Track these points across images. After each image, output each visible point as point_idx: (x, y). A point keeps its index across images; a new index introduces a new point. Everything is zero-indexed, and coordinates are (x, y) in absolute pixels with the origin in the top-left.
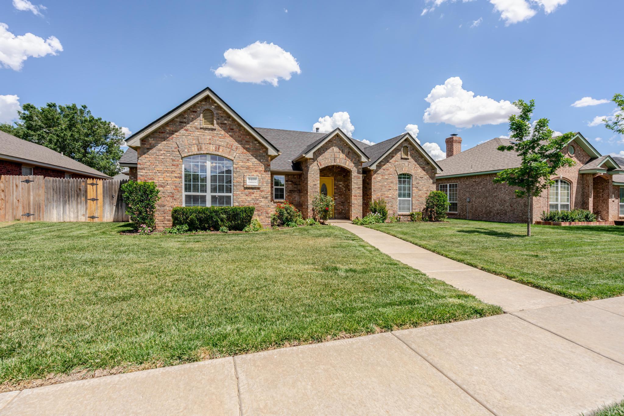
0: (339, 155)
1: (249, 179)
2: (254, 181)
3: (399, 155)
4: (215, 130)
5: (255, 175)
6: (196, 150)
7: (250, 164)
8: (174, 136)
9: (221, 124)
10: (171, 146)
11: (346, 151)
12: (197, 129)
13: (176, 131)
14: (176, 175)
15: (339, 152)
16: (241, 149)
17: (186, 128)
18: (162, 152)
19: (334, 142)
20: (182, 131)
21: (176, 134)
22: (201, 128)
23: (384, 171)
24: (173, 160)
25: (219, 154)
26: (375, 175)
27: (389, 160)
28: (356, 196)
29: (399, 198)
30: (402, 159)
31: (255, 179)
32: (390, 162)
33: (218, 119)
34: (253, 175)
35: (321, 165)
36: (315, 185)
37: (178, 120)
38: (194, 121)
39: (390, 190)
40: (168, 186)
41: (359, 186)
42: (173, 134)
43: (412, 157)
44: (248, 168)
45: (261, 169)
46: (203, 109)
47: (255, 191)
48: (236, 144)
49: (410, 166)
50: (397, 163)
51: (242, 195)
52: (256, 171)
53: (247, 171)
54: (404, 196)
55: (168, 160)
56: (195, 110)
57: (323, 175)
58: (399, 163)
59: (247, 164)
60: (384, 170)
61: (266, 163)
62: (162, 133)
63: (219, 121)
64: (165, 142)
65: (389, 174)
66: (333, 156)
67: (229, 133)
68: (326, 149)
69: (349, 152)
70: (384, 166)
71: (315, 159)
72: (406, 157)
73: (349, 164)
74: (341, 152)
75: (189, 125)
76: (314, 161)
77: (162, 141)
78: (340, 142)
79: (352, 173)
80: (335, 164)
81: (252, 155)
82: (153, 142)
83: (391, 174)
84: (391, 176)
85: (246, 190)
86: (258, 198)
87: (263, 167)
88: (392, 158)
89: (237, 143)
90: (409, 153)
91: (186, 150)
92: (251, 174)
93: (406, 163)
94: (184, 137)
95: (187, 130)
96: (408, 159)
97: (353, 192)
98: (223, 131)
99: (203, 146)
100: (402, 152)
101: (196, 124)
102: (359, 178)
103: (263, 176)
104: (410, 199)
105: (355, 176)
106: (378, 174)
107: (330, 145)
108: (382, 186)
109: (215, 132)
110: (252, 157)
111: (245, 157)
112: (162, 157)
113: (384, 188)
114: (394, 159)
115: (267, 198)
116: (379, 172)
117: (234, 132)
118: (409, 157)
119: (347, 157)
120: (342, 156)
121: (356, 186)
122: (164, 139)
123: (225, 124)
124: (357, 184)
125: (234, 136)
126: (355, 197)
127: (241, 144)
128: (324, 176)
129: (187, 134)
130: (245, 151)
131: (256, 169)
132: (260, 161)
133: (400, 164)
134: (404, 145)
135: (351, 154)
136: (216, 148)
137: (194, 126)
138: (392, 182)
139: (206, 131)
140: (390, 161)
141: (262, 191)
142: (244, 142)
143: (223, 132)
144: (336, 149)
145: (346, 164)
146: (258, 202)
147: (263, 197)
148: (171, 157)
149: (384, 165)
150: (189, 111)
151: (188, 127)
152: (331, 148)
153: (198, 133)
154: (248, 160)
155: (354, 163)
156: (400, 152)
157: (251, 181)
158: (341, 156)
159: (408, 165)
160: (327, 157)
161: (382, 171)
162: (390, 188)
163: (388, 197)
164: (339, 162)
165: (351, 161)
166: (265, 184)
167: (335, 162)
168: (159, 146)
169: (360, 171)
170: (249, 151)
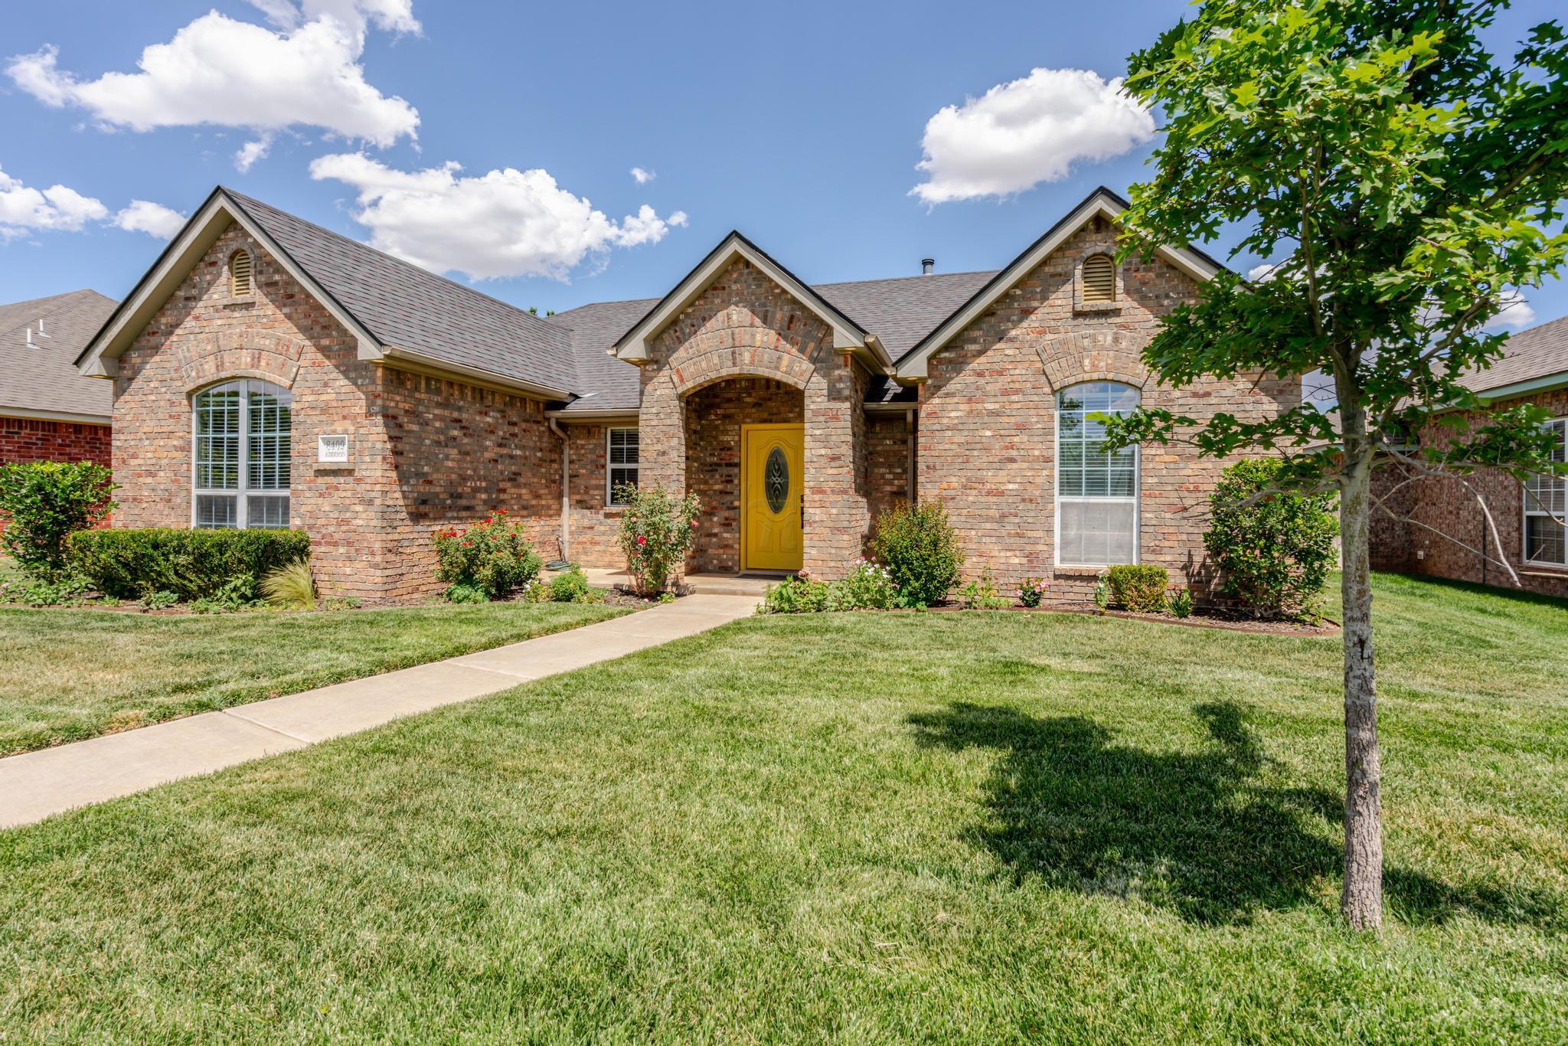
0: (753, 336)
1: (327, 442)
2: (336, 449)
3: (1061, 301)
4: (252, 305)
5: (340, 429)
6: (213, 370)
7: (329, 396)
8: (174, 338)
9: (268, 285)
10: (168, 365)
11: (779, 316)
12: (217, 311)
13: (177, 326)
14: (175, 443)
15: (752, 325)
16: (312, 354)
17: (195, 312)
18: (152, 385)
19: (734, 287)
20: (189, 323)
21: (178, 331)
22: (225, 307)
23: (982, 381)
24: (172, 404)
25: (257, 373)
26: (936, 401)
27: (1008, 330)
28: (822, 492)
29: (1058, 499)
30: (1077, 315)
31: (341, 442)
32: (1011, 340)
33: (261, 272)
34: (334, 432)
35: (682, 381)
36: (664, 453)
37: (181, 294)
38: (212, 290)
39: (1012, 460)
40: (162, 474)
41: (836, 451)
42: (171, 333)
43: (1143, 300)
44: (325, 410)
45: (357, 410)
46: (228, 253)
47: (342, 480)
48: (300, 339)
49: (1124, 344)
50: (1049, 337)
51: (308, 494)
52: (344, 418)
53: (323, 418)
54: (1097, 485)
55: (162, 403)
56: (213, 259)
57: (765, 415)
58: (1061, 336)
59: (324, 397)
60: (980, 374)
61: (371, 388)
62: (154, 333)
63: (262, 279)
64: (157, 358)
65: (1005, 393)
66: (729, 342)
67: (286, 310)
68: (704, 319)
69: (792, 318)
70: (982, 359)
71: (663, 360)
72: (1104, 304)
73: (790, 366)
74: (758, 321)
75: (201, 304)
76: (659, 370)
77: (152, 356)
78: (759, 286)
79: (807, 401)
80: (736, 370)
81: (337, 367)
82: (139, 360)
83: (1017, 392)
84: (1015, 398)
85: (320, 480)
86: (347, 502)
87: (363, 403)
88: (1021, 320)
89: (301, 336)
90: (1120, 284)
91: (194, 374)
92: (328, 429)
93: (1104, 332)
94: (192, 337)
95: (197, 318)
96: (1116, 312)
97: (807, 477)
98: (271, 306)
99: (227, 358)
100: (1080, 285)
101: (215, 296)
102: (836, 418)
103: (362, 431)
104: (1134, 500)
105: (816, 413)
106: (947, 395)
107: (718, 301)
108: (968, 446)
109: (254, 312)
110: (335, 374)
111: (318, 377)
112: (153, 398)
113: (979, 459)
114: (1033, 321)
115: (370, 502)
116: (951, 387)
117: (294, 304)
118: (1123, 301)
119: (785, 338)
120: (764, 336)
121: (823, 452)
122: (156, 349)
123: (275, 284)
124: (825, 441)
125: (295, 316)
126: (817, 497)
127: (310, 338)
128: (771, 421)
129: (197, 330)
130: (319, 356)
131: (345, 412)
132: (355, 384)
133: (1063, 343)
134: (1089, 252)
135: (799, 326)
136: (253, 358)
137: (210, 303)
138: (1021, 428)
139: (236, 314)
140: (1013, 333)
141: (359, 481)
142: (317, 328)
143: (270, 309)
144: (738, 314)
145: (777, 368)
146: (348, 515)
147: (362, 501)
148: (168, 396)
149: (981, 353)
150: (202, 264)
151: (200, 308)
152: (721, 315)
153: (219, 322)
154: (326, 385)
155: (813, 360)
156: (1068, 287)
157: (331, 449)
158: (758, 337)
159: (1116, 340)
160: (702, 347)
161: (971, 379)
162: (1014, 453)
163: (1002, 493)
164: (752, 363)
165: (802, 351)
166: (368, 459)
167: (734, 364)
168: (149, 370)
169: (839, 391)
170: (328, 357)
